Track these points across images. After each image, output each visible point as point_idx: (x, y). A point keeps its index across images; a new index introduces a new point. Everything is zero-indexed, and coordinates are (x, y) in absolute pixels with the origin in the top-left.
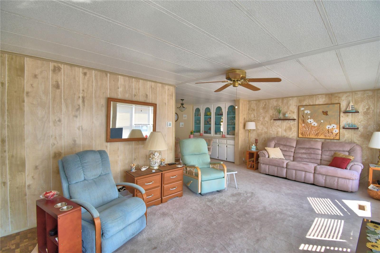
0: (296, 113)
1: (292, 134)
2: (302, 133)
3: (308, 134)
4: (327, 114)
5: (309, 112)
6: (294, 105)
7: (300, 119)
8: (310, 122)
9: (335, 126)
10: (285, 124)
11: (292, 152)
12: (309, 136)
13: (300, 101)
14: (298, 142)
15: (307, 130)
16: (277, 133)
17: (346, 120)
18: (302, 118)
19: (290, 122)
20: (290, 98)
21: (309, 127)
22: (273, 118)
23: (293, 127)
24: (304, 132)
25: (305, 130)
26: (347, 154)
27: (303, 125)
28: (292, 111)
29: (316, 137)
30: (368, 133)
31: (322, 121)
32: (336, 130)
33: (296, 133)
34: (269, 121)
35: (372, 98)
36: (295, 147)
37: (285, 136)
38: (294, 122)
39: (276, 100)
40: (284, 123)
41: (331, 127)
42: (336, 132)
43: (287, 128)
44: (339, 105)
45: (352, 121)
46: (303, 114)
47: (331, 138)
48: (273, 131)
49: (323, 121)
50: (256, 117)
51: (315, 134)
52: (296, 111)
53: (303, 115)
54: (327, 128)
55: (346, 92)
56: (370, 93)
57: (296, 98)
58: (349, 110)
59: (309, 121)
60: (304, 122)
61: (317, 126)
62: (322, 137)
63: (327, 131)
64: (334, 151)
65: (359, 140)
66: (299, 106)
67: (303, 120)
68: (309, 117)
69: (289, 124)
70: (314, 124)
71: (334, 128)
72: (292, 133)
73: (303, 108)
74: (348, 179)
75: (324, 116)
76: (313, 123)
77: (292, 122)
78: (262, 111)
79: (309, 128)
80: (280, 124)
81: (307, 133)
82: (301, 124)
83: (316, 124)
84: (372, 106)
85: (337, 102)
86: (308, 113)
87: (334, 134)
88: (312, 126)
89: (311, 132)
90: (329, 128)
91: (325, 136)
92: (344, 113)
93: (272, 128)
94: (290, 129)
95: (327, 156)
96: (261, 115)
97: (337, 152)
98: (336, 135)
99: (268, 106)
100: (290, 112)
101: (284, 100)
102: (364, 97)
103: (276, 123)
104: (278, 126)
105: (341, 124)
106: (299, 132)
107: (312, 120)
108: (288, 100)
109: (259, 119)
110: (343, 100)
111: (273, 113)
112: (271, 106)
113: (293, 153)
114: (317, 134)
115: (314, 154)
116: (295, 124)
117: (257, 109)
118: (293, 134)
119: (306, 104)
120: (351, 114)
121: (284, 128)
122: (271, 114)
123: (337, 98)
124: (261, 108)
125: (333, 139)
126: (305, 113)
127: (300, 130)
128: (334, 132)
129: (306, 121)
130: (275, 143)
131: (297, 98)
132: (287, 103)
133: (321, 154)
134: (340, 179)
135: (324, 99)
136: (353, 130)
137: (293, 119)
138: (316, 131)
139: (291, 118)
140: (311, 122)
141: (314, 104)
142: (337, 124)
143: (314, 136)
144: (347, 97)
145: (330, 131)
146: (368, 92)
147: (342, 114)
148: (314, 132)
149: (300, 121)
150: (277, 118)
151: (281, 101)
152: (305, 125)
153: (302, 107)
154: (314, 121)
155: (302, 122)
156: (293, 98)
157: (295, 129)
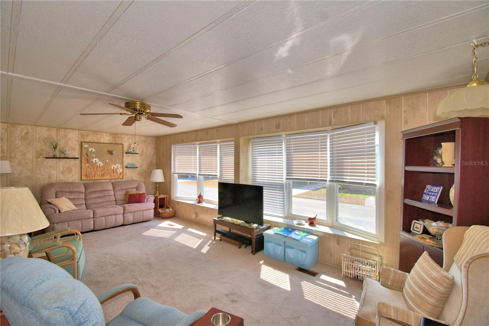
0: (77, 151)
1: (72, 177)
2: (87, 175)
3: (93, 175)
4: (112, 154)
5: (94, 150)
6: (75, 140)
7: (83, 157)
8: (95, 162)
9: (119, 165)
10: (63, 163)
11: (82, 198)
12: (94, 177)
13: (82, 136)
14: (86, 186)
15: (92, 170)
16: (49, 177)
17: (128, 160)
18: (86, 157)
19: (70, 161)
20: (70, 130)
21: (93, 167)
22: (41, 155)
23: (73, 168)
24: (88, 174)
25: (89, 170)
26: (135, 190)
27: (87, 165)
28: (72, 147)
29: (102, 178)
30: (142, 171)
31: (107, 161)
32: (120, 169)
33: (77, 175)
34: (34, 160)
35: (145, 143)
36: (84, 192)
37: (62, 180)
38: (75, 161)
39: (46, 128)
40: (60, 163)
41: (116, 167)
42: (120, 172)
43: (65, 169)
44: (122, 145)
45: (132, 161)
46: (87, 152)
47: (116, 178)
48: (42, 175)
49: (109, 161)
50: (6, 152)
51: (101, 175)
52: (77, 147)
53: (86, 154)
54: (113, 168)
55: (127, 135)
56: (144, 139)
57: (77, 131)
58: (131, 151)
59: (94, 160)
60: (88, 162)
61: (102, 166)
62: (108, 177)
63: (112, 171)
64: (125, 189)
65: (137, 178)
66: (82, 142)
67: (87, 159)
68: (94, 156)
69: (69, 163)
70: (100, 164)
71: (118, 167)
72: (73, 175)
73: (87, 144)
74: (149, 210)
75: (109, 155)
76: (98, 162)
77: (72, 162)
78: (19, 142)
79: (94, 169)
80: (55, 164)
81: (91, 174)
82: (85, 164)
83: (102, 165)
84: (145, 150)
85: (120, 142)
86: (93, 152)
87: (119, 174)
88: (98, 166)
89: (97, 173)
90: (114, 167)
91: (111, 176)
92: (126, 153)
93: (40, 170)
94: (70, 170)
95: (120, 195)
96: (18, 148)
97: (128, 190)
98: (120, 174)
99: (32, 136)
100: (69, 149)
101: (59, 131)
102: (140, 141)
103: (48, 163)
104: (51, 167)
105: (124, 164)
106: (83, 174)
107: (97, 160)
108: (66, 132)
109: (12, 155)
110: (125, 141)
111: (41, 147)
112: (38, 136)
113: (84, 199)
114: (103, 175)
115: (108, 196)
116: (76, 163)
117: (7, 138)
118: (74, 177)
119: (90, 140)
120: (131, 154)
121: (61, 169)
122: (39, 149)
123: (120, 139)
124: (17, 138)
125: (118, 179)
126: (90, 151)
127: (83, 171)
128: (118, 171)
129: (90, 160)
130: (56, 192)
131: (79, 132)
132: (65, 136)
133: (114, 195)
134: (144, 212)
135: (109, 138)
136: (133, 169)
137: (73, 157)
138: (101, 171)
139: (70, 157)
140: (97, 162)
141: (99, 142)
142: (120, 164)
143: (100, 177)
144: (128, 139)
145: (115, 171)
146: (142, 137)
147: (125, 155)
148: (100, 172)
149: (83, 160)
150: (49, 156)
151: (55, 131)
152: (89, 165)
153: (85, 143)
154: (99, 161)
155: (85, 162)
156: (73, 131)
157: (76, 171)
